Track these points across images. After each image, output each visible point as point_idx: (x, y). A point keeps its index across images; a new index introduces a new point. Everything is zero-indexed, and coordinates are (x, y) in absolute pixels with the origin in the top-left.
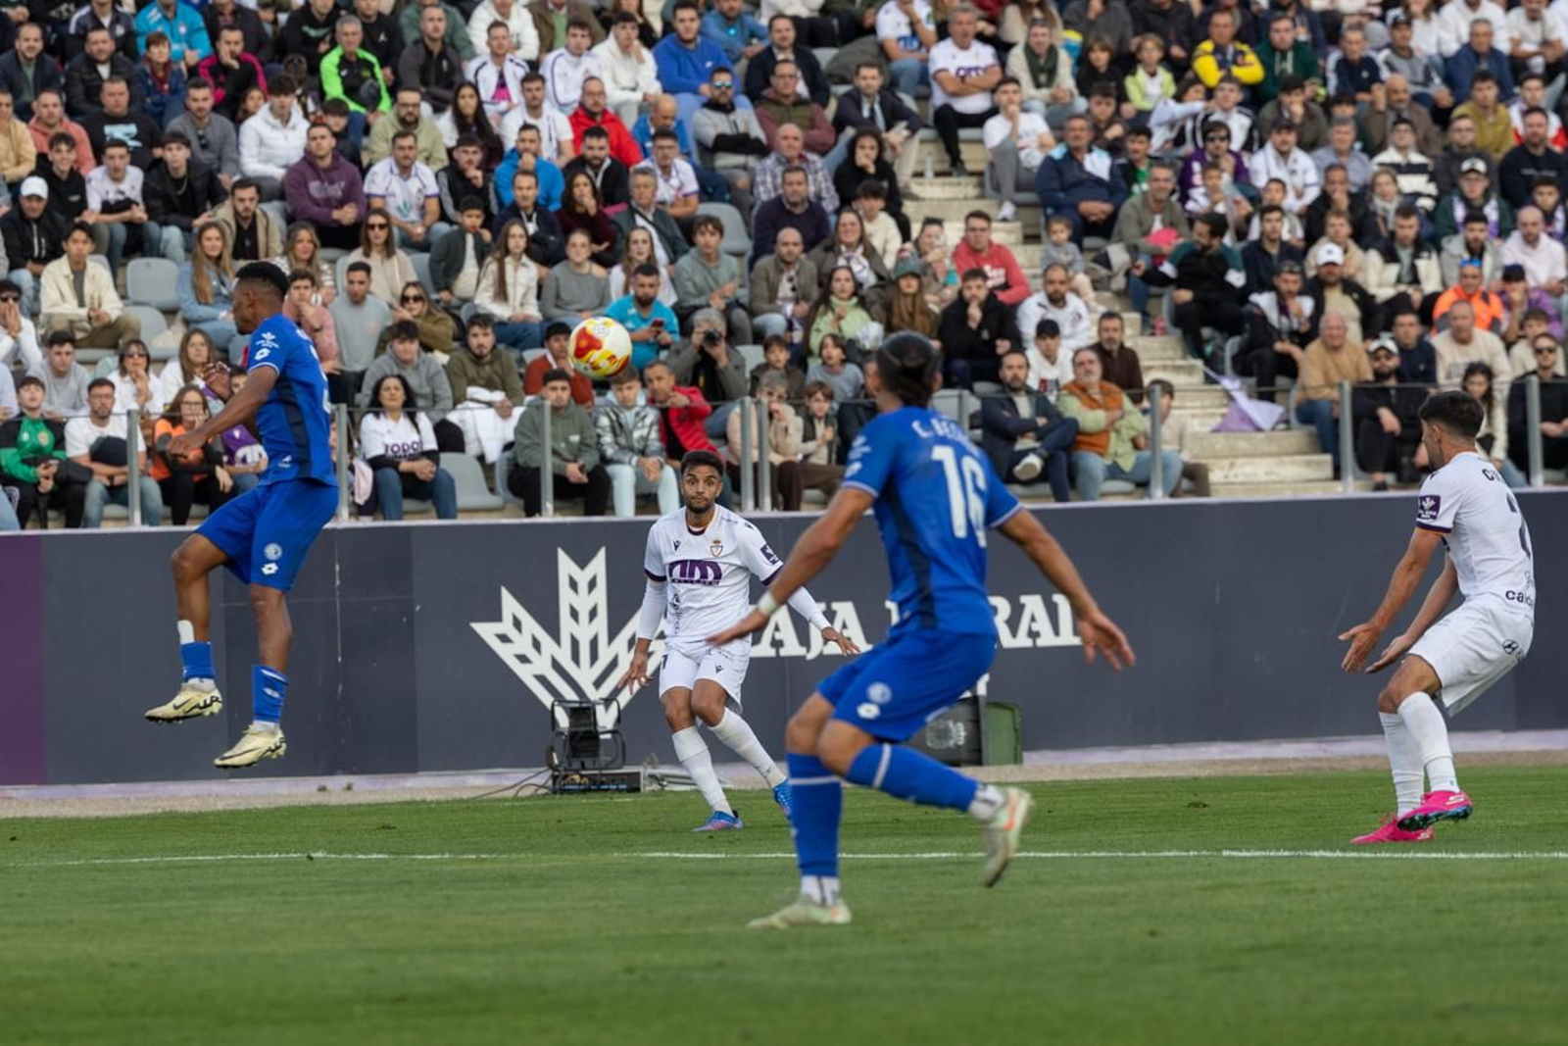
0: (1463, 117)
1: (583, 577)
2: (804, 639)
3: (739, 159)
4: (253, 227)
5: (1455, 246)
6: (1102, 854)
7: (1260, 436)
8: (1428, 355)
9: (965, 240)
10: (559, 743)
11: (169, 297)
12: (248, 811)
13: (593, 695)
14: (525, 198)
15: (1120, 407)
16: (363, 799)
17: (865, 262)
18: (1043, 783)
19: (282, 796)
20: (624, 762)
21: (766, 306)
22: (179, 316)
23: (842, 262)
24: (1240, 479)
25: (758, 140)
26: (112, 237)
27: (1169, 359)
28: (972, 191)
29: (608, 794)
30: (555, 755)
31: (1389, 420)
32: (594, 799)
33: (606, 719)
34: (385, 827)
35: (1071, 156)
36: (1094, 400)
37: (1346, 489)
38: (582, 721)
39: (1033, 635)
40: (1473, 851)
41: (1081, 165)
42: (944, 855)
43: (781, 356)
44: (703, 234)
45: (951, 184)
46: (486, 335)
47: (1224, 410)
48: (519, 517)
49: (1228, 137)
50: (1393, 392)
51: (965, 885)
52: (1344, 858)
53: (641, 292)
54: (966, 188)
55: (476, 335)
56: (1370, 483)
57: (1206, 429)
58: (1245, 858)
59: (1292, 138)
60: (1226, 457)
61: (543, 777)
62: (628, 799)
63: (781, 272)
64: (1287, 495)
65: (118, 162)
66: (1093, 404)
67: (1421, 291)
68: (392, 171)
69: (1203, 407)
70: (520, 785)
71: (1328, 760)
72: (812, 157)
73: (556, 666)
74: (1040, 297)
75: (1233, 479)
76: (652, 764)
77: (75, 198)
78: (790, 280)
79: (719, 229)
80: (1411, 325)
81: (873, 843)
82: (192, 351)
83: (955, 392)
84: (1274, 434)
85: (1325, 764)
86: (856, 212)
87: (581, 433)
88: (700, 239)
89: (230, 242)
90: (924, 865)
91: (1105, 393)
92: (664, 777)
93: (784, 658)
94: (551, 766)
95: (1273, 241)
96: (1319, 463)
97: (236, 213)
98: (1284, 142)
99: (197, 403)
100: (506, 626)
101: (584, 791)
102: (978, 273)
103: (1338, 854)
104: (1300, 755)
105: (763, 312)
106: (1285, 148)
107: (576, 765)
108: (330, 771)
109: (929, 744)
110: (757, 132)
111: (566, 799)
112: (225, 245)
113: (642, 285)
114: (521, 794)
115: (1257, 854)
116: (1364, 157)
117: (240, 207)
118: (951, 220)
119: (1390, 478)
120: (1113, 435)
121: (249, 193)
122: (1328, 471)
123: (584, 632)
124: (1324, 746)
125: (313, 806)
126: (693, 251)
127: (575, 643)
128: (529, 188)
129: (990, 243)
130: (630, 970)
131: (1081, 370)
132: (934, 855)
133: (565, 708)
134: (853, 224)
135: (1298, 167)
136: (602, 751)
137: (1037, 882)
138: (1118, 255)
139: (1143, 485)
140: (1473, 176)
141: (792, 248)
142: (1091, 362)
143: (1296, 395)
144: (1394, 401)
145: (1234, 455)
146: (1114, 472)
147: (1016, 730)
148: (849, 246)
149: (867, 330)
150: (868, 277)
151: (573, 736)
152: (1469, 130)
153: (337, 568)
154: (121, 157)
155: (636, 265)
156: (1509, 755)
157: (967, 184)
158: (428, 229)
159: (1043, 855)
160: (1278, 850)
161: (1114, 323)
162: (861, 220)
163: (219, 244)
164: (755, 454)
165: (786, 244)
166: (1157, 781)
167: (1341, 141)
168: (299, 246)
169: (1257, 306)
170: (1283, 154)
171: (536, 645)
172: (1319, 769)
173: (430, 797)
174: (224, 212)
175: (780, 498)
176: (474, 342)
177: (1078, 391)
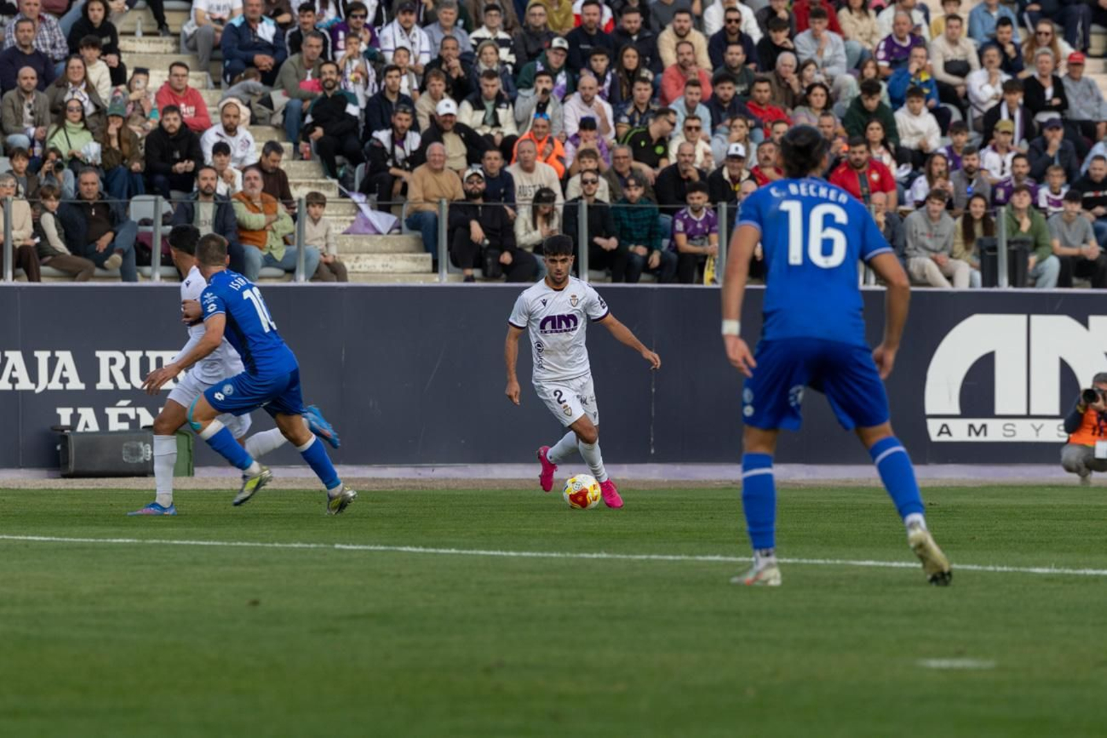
0: (535, 5)
2: (34, 378)
6: (246, 544)
7: (379, 237)
8: (507, 180)
9: (169, 83)
15: (276, 212)
17: (86, 95)
18: (207, 490)
21: (14, 128)
23: (70, 95)
24: (363, 269)
25: (10, 5)
27: (313, 178)
28: (170, 48)
31: (477, 231)
35: (249, 24)
36: (256, 207)
37: (441, 280)
40: (521, 550)
41: (255, 31)
42: (128, 541)
43: (22, 164)
45: (154, 42)
47: (353, 218)
49: (366, 16)
50: (480, 208)
51: (141, 563)
52: (425, 554)
56: (463, 277)
57: (339, 231)
58: (352, 550)
59: (413, 17)
60: (353, 253)
63: (22, 99)
64: (398, 282)
66: (256, 210)
67: (502, 133)
69: (337, 215)
71: (420, 480)
72: (50, 18)
74: (219, 128)
75: (357, 269)
78: (30, 106)
80: (496, 159)
81: (76, 530)
83: (152, 197)
84: (389, 236)
85: (419, 484)
86: (81, 57)
90: (112, 547)
91: (264, 202)
93: (18, 391)
95: (393, 92)
96: (422, 260)
98: (407, 21)
102: (175, 108)
103: (421, 550)
104: (400, 477)
105: (12, 133)
106: (407, 25)
109: (125, 459)
115: (360, 547)
116: (464, 32)
118: (154, 68)
119: (477, 273)
120: (269, 233)
122: (429, 266)
124: (419, 471)
129: (187, 87)
131: (248, 183)
132: (121, 540)
134: (79, 67)
135: (416, 40)
137: (195, 563)
138: (279, 98)
139: (291, 271)
140: (559, 52)
141: (30, 81)
142: (256, 178)
143: (406, 209)
144: (480, 215)
145: (359, 251)
146: (269, 261)
147: (189, 451)
148: (75, 83)
149: (90, 149)
150: (89, 108)
152: (540, 15)
157: (167, 43)
159: (201, 543)
160: (376, 545)
162: (85, 65)
164: (1, 238)
165: (26, 78)
166: (292, 492)
167: (447, 20)
169: (378, 140)
170: (406, 30)
172: (414, 487)
175: (21, 271)
177: (245, 200)
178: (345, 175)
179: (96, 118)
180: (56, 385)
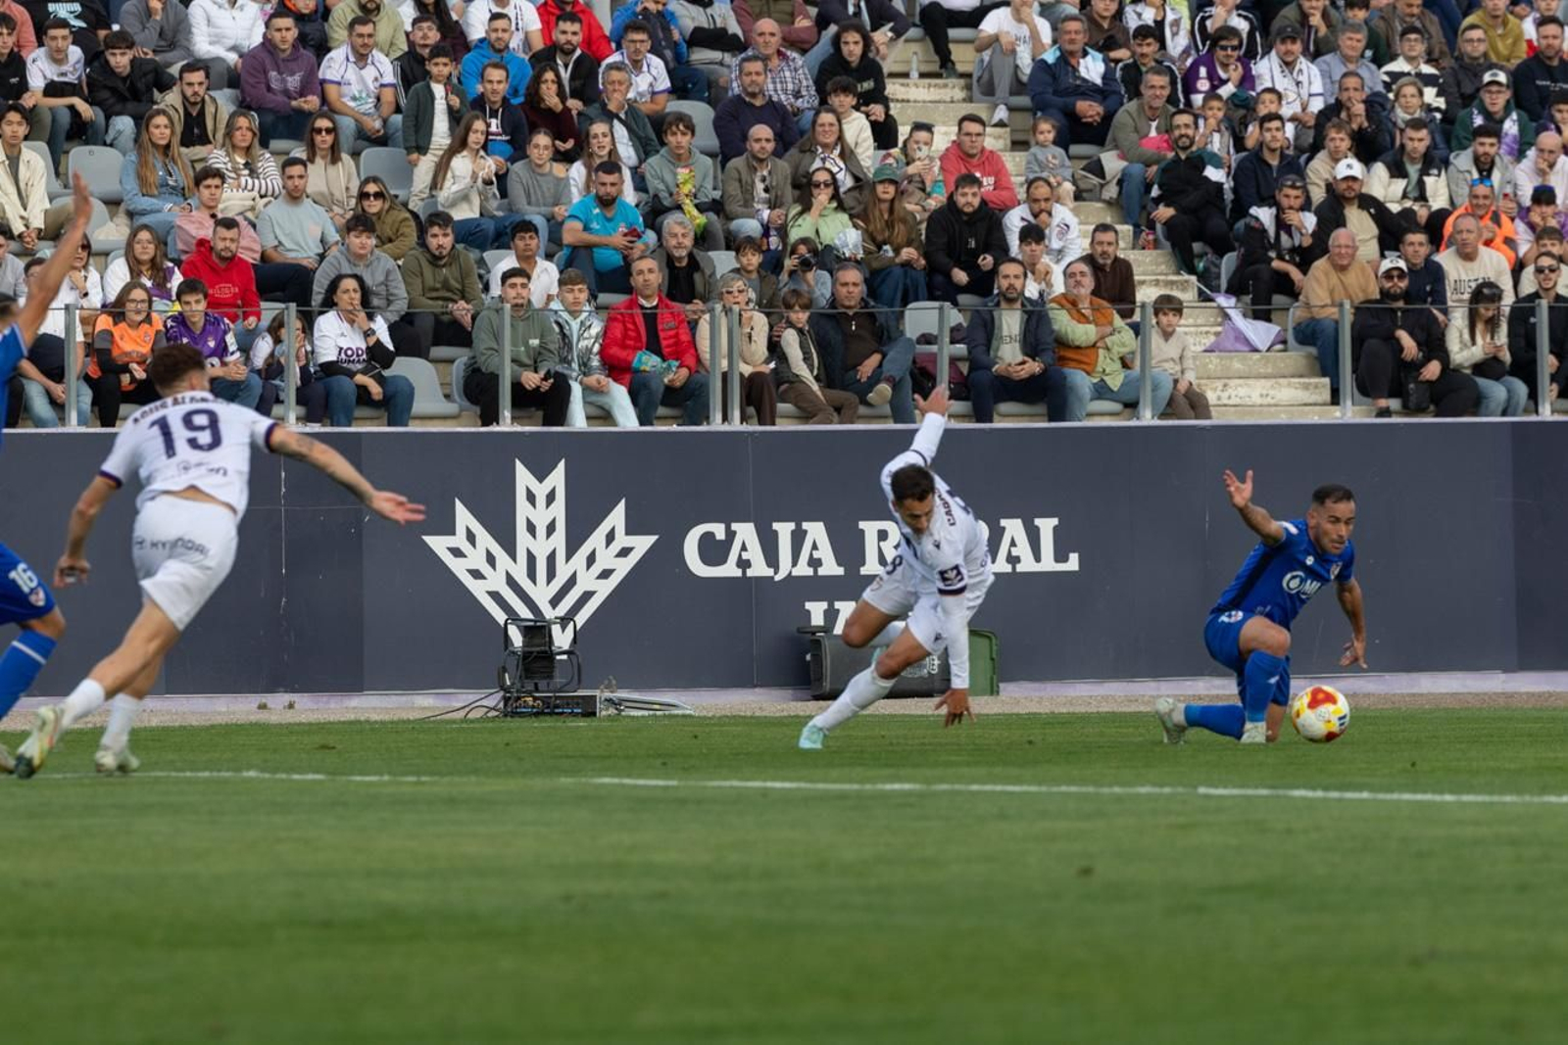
0: (1473, 27)
1: (541, 490)
2: (772, 560)
3: (717, 55)
4: (202, 113)
5: (1463, 161)
6: (1072, 789)
7: (1256, 356)
8: (1436, 274)
9: (957, 144)
10: (512, 663)
11: (111, 187)
12: (182, 728)
13: (549, 613)
14: (494, 92)
15: (1111, 323)
16: (303, 718)
17: (841, 163)
18: (1018, 715)
19: (219, 713)
20: (580, 685)
21: (740, 210)
22: (122, 207)
23: (817, 164)
24: (1236, 401)
25: (735, 36)
26: (54, 120)
27: (1161, 274)
28: (959, 94)
29: (562, 718)
30: (507, 675)
31: (1407, 343)
32: (547, 722)
33: (562, 639)
34: (324, 747)
35: (1066, 60)
36: (1083, 315)
37: (1344, 414)
38: (537, 641)
39: (1013, 560)
41: (1075, 70)
42: (907, 787)
43: (754, 260)
44: (674, 134)
45: (937, 86)
46: (445, 235)
47: (1219, 329)
48: (474, 426)
51: (926, 818)
52: (1325, 799)
53: (602, 191)
54: (953, 90)
55: (435, 236)
56: (1372, 408)
58: (1222, 796)
59: (1297, 47)
60: (1218, 379)
61: (495, 699)
62: (582, 723)
63: (753, 170)
64: (1283, 419)
65: (60, 43)
66: (1083, 319)
67: (1429, 207)
68: (348, 60)
69: (1198, 326)
70: (470, 707)
72: (792, 54)
73: (511, 581)
75: (1225, 401)
76: (609, 687)
77: (14, 80)
78: (764, 180)
79: (691, 128)
80: (1421, 244)
81: (835, 773)
82: (138, 248)
83: (936, 304)
84: (1268, 354)
86: (833, 110)
87: (542, 337)
88: (671, 139)
89: (179, 129)
91: (1095, 309)
92: (622, 700)
93: (751, 579)
94: (503, 687)
95: (1273, 151)
96: (1316, 387)
97: (185, 97)
98: (1287, 53)
99: (143, 301)
100: (459, 540)
101: (537, 714)
102: (971, 180)
103: (1320, 794)
105: (737, 217)
106: (1290, 58)
107: (530, 687)
108: (271, 688)
110: (734, 28)
111: (517, 722)
112: (173, 133)
113: (604, 184)
114: (470, 716)
115: (1234, 791)
116: (1373, 67)
117: (189, 92)
119: (1394, 404)
120: (1101, 352)
121: (198, 76)
123: (541, 548)
125: (251, 724)
126: (663, 151)
127: (531, 559)
128: (499, 82)
129: (983, 149)
130: (567, 898)
131: (1072, 281)
133: (518, 627)
134: (831, 125)
135: (1303, 78)
136: (557, 672)
137: (1002, 816)
138: (1112, 163)
139: (1132, 406)
140: (1494, 88)
141: (764, 144)
142: (1082, 274)
143: (1296, 313)
144: (1399, 322)
145: (1227, 377)
146: (1102, 391)
147: (992, 659)
148: (825, 146)
149: (847, 238)
150: (846, 181)
151: (526, 655)
152: (1480, 41)
153: (283, 474)
154: (64, 38)
155: (598, 161)
156: (1509, 696)
158: (385, 121)
161: (1109, 236)
162: (838, 120)
163: (168, 132)
164: (725, 364)
165: (759, 140)
167: (1351, 48)
168: (238, 134)
169: (1257, 219)
170: (1288, 65)
171: (491, 559)
173: (375, 717)
174: (172, 99)
175: (751, 410)
176: (433, 243)
177: (1069, 306)
178: (1206, 269)
179: (856, 194)
180: (803, 570)
